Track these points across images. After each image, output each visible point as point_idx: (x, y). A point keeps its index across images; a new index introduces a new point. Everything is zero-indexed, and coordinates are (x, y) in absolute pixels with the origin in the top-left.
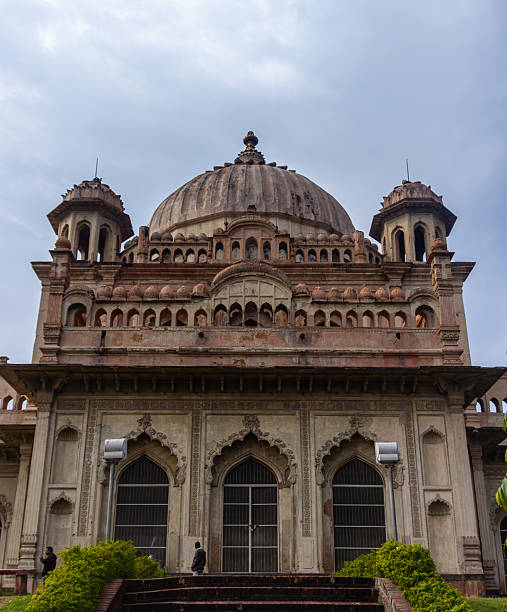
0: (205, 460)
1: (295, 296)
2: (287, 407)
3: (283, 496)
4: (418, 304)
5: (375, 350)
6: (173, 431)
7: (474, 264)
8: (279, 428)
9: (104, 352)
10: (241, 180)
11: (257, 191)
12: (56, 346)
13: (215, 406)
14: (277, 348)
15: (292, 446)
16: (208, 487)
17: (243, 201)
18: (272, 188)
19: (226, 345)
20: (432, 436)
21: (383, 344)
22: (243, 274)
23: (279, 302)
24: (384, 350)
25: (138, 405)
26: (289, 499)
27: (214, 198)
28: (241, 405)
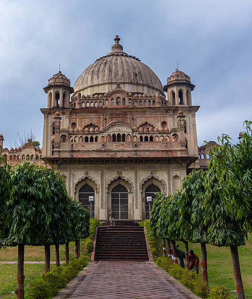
0: (105, 186)
1: (133, 131)
2: (130, 168)
3: (130, 196)
4: (173, 133)
5: (159, 149)
6: (95, 177)
7: (199, 107)
8: (128, 175)
9: (73, 151)
10: (114, 68)
11: (120, 73)
12: (58, 150)
13: (108, 169)
14: (127, 149)
15: (133, 181)
16: (107, 194)
17: (115, 77)
18: (126, 71)
19: (111, 148)
20: (176, 177)
21: (161, 147)
22: (116, 124)
23: (128, 133)
24: (162, 149)
25: (84, 168)
26: (132, 197)
27: (104, 76)
28: (116, 168)
